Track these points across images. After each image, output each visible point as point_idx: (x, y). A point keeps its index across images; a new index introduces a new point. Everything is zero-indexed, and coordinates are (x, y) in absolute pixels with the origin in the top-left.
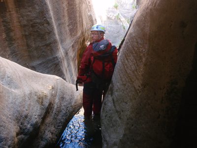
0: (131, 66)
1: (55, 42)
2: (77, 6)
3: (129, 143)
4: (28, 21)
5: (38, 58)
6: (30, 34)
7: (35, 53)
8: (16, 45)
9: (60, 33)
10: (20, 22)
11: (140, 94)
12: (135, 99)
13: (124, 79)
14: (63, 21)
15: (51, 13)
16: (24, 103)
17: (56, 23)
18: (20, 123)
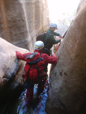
0: (70, 45)
1: (26, 32)
2: (41, 11)
3: (64, 89)
4: (12, 18)
5: (16, 40)
6: (12, 26)
7: (14, 38)
8: (4, 32)
9: (30, 27)
10: (7, 19)
11: (73, 61)
12: (70, 64)
13: (65, 53)
14: (31, 20)
15: (25, 15)
16: (8, 61)
17: (27, 21)
18: (5, 72)
